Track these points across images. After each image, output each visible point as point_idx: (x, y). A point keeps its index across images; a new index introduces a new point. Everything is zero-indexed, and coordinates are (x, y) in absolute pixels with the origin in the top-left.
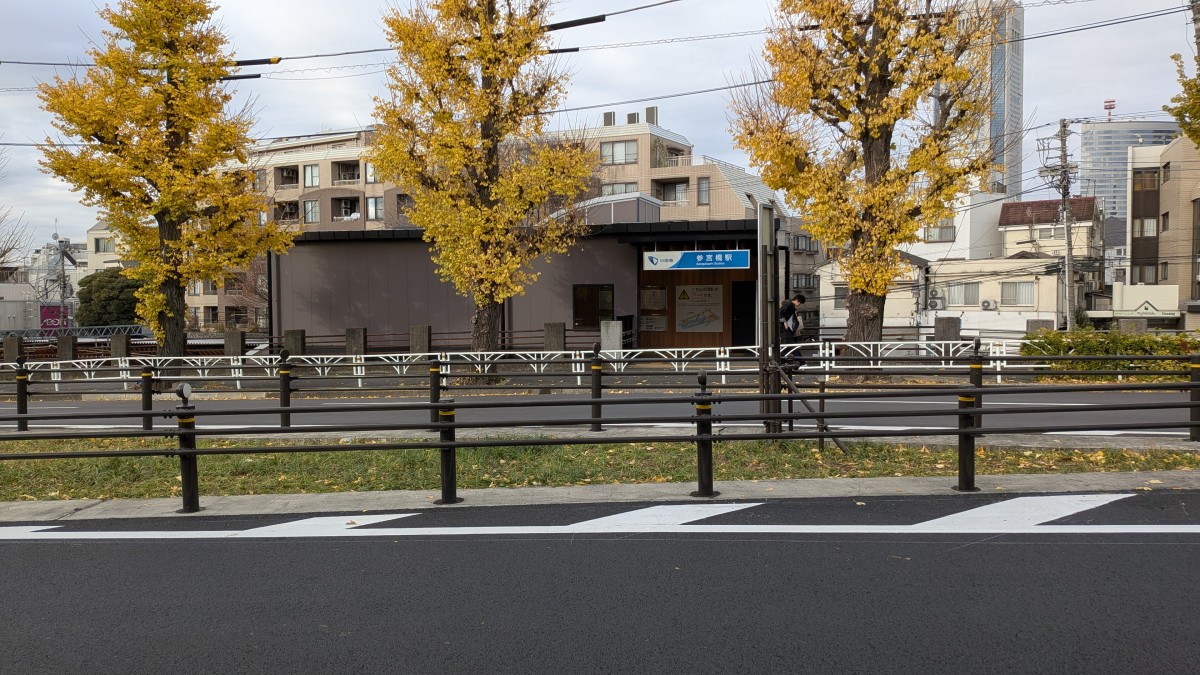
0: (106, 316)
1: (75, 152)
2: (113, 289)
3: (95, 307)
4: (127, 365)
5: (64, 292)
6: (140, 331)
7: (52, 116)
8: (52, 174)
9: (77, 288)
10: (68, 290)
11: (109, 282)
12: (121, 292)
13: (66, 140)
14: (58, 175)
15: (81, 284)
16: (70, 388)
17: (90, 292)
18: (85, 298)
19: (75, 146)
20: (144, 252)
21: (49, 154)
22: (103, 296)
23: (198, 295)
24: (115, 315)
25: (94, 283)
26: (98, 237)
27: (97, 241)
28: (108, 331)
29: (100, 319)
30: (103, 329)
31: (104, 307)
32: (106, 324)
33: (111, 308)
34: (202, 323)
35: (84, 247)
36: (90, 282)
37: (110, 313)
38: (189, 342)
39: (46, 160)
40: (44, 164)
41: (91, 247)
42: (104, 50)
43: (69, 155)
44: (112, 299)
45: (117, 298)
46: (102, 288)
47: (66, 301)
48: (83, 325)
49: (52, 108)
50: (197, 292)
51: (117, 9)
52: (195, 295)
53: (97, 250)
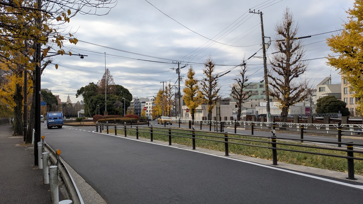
0: (325, 111)
1: (337, 58)
2: (327, 102)
3: (322, 107)
4: (353, 127)
5: (311, 103)
6: (337, 116)
7: (330, 47)
8: (330, 66)
9: (315, 103)
10: (312, 103)
11: (326, 100)
12: (330, 103)
13: (335, 54)
14: (332, 65)
15: (317, 101)
16: (331, 132)
17: (320, 103)
18: (319, 105)
19: (337, 56)
20: (359, 88)
21: (329, 59)
22: (324, 104)
23: (354, 104)
24: (328, 110)
25: (321, 101)
26: (320, 87)
27: (320, 88)
28: (324, 115)
29: (323, 112)
30: (322, 115)
31: (325, 108)
32: (325, 113)
33: (327, 108)
34: (355, 114)
35: (316, 90)
36: (320, 100)
37: (326, 110)
38: (349, 119)
39: (328, 61)
40: (328, 63)
41: (318, 90)
42: (348, 23)
43: (335, 59)
44: (327, 105)
45: (329, 105)
46: (324, 102)
47: (312, 106)
48: (318, 113)
49: (329, 45)
50: (353, 103)
51: (352, 8)
52: (352, 104)
53: (320, 91)
